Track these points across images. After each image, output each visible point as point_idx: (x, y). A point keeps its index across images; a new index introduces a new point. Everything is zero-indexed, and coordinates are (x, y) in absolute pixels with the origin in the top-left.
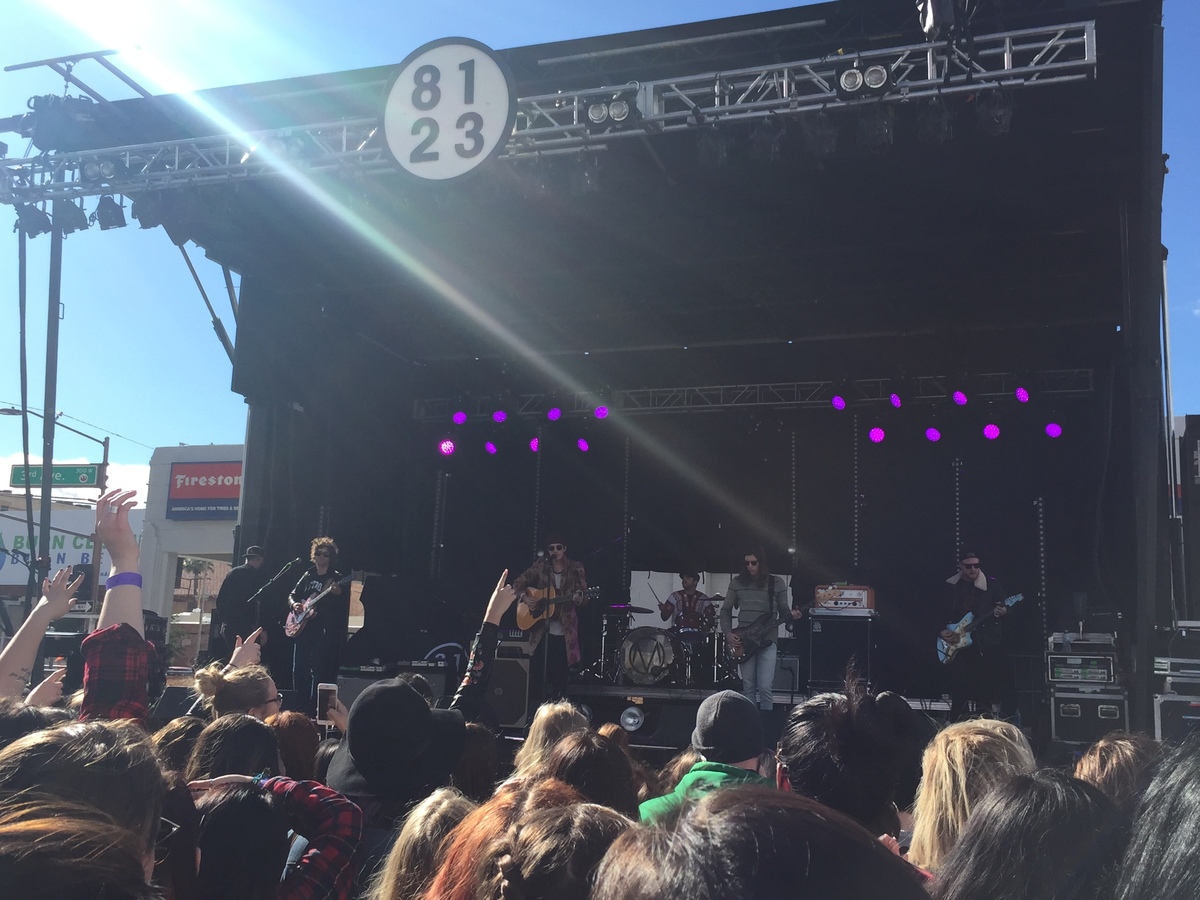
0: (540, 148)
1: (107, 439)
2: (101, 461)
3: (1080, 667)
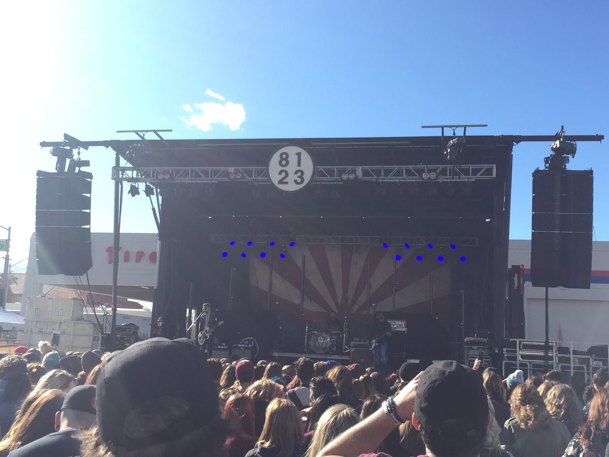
1: (10, 227)
2: (7, 238)
3: (476, 350)
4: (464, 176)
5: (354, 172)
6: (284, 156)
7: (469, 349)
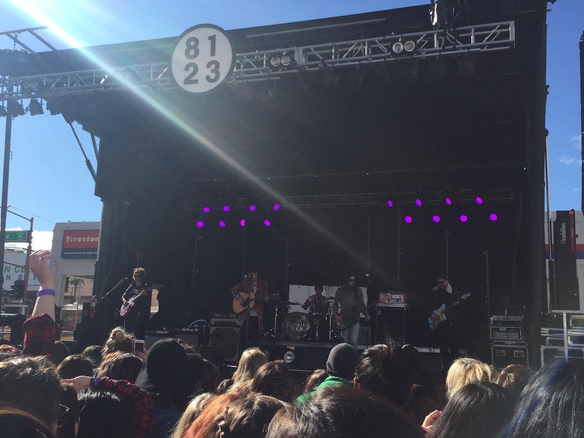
0: (247, 78)
1: (32, 218)
2: (29, 230)
3: (505, 332)
4: (461, 45)
6: (192, 43)
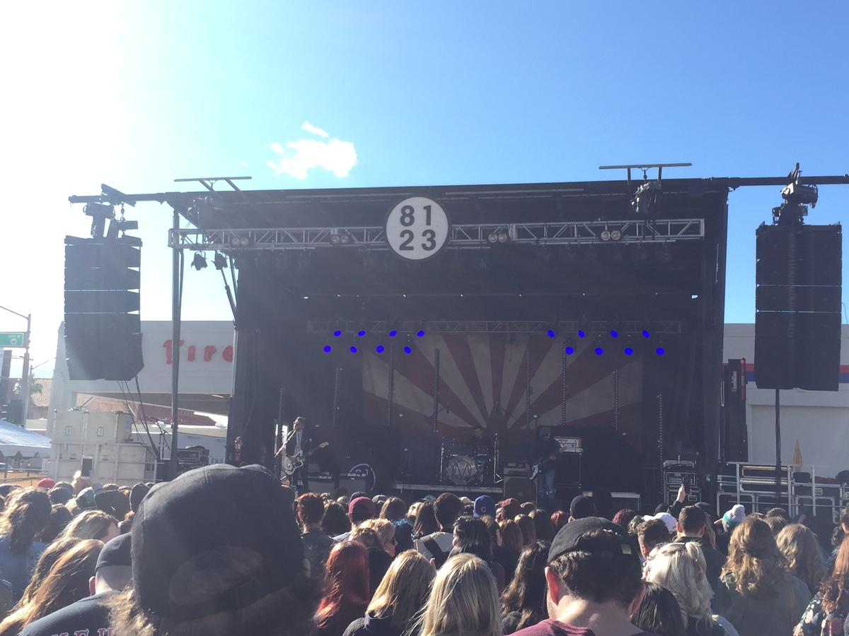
1: (30, 315)
2: (26, 330)
3: (680, 478)
4: (659, 236)
5: (506, 231)
6: (408, 211)
7: (669, 475)
